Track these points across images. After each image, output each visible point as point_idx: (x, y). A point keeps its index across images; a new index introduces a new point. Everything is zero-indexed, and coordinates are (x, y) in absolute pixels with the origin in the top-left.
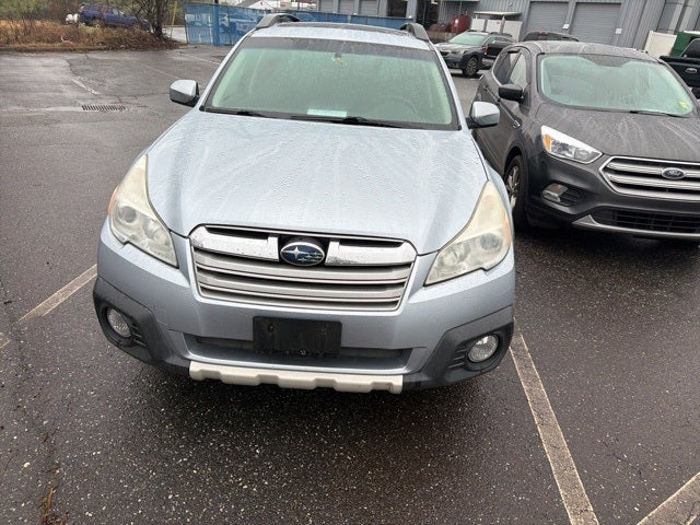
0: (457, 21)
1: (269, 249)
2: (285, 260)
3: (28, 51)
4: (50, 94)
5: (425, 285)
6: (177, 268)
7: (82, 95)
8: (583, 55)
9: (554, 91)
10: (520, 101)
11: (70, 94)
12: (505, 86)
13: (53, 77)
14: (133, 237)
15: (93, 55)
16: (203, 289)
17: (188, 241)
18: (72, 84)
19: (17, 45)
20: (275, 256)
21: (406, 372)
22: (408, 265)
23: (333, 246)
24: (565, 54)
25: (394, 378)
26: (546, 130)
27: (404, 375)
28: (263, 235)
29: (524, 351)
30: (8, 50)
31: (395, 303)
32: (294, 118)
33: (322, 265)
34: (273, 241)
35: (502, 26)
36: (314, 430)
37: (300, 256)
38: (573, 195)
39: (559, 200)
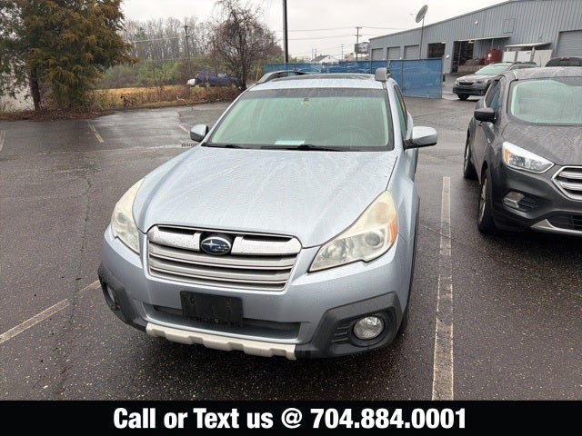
0: (489, 56)
1: (193, 241)
2: (204, 250)
3: (154, 108)
4: (162, 136)
5: (309, 272)
6: (139, 254)
7: (183, 136)
8: (555, 78)
9: (522, 111)
10: (494, 122)
11: (176, 136)
12: (478, 110)
13: (167, 125)
14: (123, 234)
15: (197, 108)
16: (152, 270)
17: (146, 236)
18: (179, 129)
19: (148, 104)
20: (198, 247)
21: (297, 342)
22: (294, 255)
23: (238, 240)
24: (538, 79)
25: (288, 346)
26: (507, 146)
27: (296, 344)
28: (191, 232)
29: (449, 338)
30: (143, 108)
31: (283, 285)
32: (264, 147)
33: (229, 254)
34: (197, 236)
35: (533, 56)
36: (240, 386)
37: (214, 247)
38: (530, 201)
39: (518, 207)
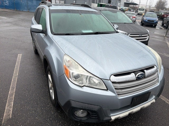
6: (107, 90)
16: (118, 94)
17: (110, 81)
20: (135, 79)
31: (157, 82)
34: (133, 74)
37: (141, 77)
